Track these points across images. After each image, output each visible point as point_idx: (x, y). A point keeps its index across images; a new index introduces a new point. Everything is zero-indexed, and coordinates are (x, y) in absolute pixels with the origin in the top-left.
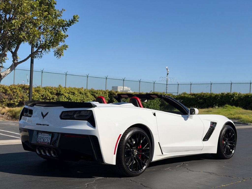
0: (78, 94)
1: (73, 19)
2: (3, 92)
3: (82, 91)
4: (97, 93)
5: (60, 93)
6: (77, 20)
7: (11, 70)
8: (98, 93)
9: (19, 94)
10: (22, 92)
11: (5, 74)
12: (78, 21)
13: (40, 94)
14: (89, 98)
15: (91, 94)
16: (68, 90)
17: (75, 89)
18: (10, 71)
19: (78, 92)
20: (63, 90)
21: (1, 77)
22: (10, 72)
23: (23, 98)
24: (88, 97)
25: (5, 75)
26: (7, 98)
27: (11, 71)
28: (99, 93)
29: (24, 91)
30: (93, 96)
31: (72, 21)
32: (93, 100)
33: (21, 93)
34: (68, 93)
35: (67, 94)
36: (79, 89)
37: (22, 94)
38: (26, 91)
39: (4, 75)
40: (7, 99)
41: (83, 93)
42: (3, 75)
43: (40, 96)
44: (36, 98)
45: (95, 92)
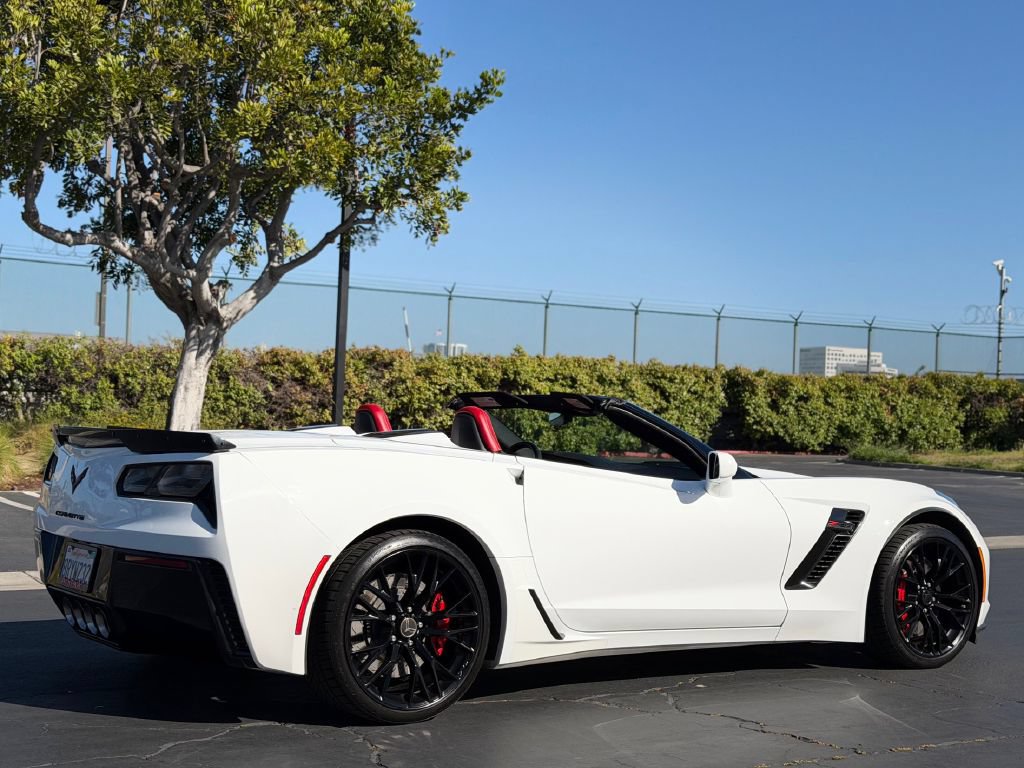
0: (591, 383)
1: (479, 87)
2: (295, 380)
3: (605, 370)
4: (671, 380)
5: (515, 380)
6: (499, 88)
7: (259, 298)
8: (675, 378)
9: (354, 386)
10: (366, 377)
11: (236, 311)
12: (500, 95)
13: (436, 384)
14: (639, 399)
15: (648, 384)
16: (550, 367)
17: (578, 362)
18: (255, 301)
19: (592, 377)
20: (529, 369)
21: (221, 324)
22: (254, 307)
23: (371, 400)
24: (633, 397)
25: (237, 314)
26: (309, 403)
27: (258, 302)
28: (682, 380)
29: (373, 372)
30: (655, 390)
31: (476, 96)
32: (655, 407)
33: (362, 383)
34: (548, 379)
35: (543, 383)
36: (595, 364)
37: (367, 386)
38: (380, 374)
39: (232, 316)
40: (310, 407)
41: (614, 379)
42: (228, 316)
43: (435, 395)
44: (419, 399)
45: (664, 377)
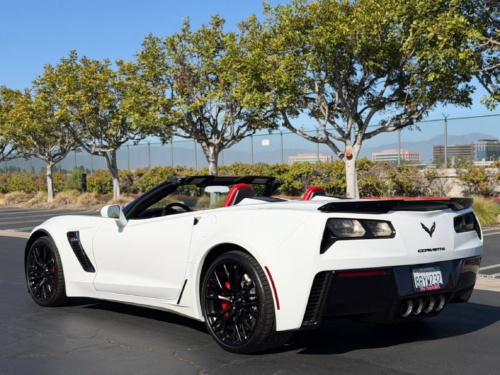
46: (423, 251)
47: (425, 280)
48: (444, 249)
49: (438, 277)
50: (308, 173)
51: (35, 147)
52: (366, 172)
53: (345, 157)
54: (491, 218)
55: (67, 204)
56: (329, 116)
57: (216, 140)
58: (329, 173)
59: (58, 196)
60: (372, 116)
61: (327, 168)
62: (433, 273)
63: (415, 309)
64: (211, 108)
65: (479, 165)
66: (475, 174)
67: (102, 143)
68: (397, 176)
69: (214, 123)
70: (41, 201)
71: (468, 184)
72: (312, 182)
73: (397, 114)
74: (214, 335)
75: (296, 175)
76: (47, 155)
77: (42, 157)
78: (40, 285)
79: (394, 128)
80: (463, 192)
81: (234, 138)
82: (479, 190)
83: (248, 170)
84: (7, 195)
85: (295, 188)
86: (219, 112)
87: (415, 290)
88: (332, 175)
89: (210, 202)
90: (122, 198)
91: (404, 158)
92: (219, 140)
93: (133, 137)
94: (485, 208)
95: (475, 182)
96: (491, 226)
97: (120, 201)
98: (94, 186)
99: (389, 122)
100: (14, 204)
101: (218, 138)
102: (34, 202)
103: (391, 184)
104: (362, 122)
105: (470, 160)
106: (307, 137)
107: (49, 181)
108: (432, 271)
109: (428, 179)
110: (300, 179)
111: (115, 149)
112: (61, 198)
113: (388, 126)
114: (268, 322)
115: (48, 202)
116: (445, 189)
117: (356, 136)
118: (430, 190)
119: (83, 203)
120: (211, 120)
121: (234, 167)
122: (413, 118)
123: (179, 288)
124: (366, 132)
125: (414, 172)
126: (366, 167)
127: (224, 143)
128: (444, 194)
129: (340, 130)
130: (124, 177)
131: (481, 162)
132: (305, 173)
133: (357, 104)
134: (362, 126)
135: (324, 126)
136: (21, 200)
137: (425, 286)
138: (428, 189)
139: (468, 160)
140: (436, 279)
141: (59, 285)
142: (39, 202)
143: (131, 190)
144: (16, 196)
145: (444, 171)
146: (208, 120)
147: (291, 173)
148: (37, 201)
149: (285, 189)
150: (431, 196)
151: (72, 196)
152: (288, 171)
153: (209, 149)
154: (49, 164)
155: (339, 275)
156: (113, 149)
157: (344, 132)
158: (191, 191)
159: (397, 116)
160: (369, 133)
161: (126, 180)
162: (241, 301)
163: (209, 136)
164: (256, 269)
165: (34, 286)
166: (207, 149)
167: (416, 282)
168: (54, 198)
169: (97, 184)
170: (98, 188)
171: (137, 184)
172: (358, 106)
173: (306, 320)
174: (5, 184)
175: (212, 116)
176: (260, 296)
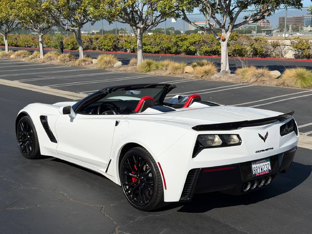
46: (259, 152)
47: (259, 168)
48: (272, 148)
49: (268, 165)
50: (199, 41)
51: (32, 23)
52: (235, 41)
53: (221, 40)
54: (309, 83)
55: (52, 60)
56: (212, 14)
57: (142, 25)
58: (212, 41)
59: (46, 55)
60: (239, 14)
61: (211, 38)
62: (265, 164)
63: (252, 186)
64: (138, 4)
65: (307, 29)
66: (302, 44)
67: (71, 23)
68: (254, 44)
69: (140, 14)
70: (36, 57)
71: (298, 50)
72: (201, 47)
73: (255, 13)
74: (127, 197)
75: (192, 42)
76: (38, 28)
77: (36, 30)
78: (25, 145)
79: (253, 21)
80: (294, 55)
81: (152, 24)
82: (304, 54)
83: (162, 38)
84: (16, 53)
85: (191, 50)
86: (144, 6)
87: (252, 176)
88: (214, 43)
89: (137, 63)
90: (84, 59)
91: (260, 25)
92: (144, 25)
93: (91, 20)
94: (306, 76)
95: (302, 49)
96: (309, 88)
97: (83, 61)
98: (69, 45)
99: (250, 18)
100: (20, 58)
101: (143, 24)
102: (32, 58)
103: (250, 49)
104: (233, 17)
105: (301, 26)
106: (197, 26)
107: (41, 45)
108: (265, 162)
109: (273, 47)
110: (194, 45)
111: (80, 28)
112: (48, 57)
113: (249, 20)
114: (159, 195)
115: (40, 58)
116: (283, 53)
117: (229, 27)
118: (274, 54)
119: (61, 60)
120: (139, 13)
121: (154, 36)
122: (265, 15)
123: (107, 163)
124: (235, 24)
125: (265, 42)
126: (235, 38)
127: (147, 27)
128: (282, 56)
129: (218, 22)
130: (87, 39)
131: (308, 28)
132: (197, 41)
133: (230, 6)
134: (232, 20)
135: (209, 20)
136: (24, 56)
137: (259, 172)
138: (273, 52)
139: (300, 26)
140: (267, 167)
141: (36, 147)
142: (35, 57)
143: (92, 48)
144: (21, 54)
145: (283, 42)
146: (136, 12)
147: (189, 40)
148: (34, 57)
149: (185, 50)
150: (274, 57)
151: (54, 55)
152: (187, 39)
153: (137, 31)
154: (40, 35)
155: (204, 171)
156: (78, 28)
157: (221, 24)
158: (127, 49)
159: (255, 14)
160: (237, 25)
161: (88, 41)
162: (144, 179)
163: (138, 22)
164: (152, 162)
165: (21, 145)
166: (136, 31)
167: (253, 171)
168: (44, 56)
169: (71, 43)
170: (72, 46)
171: (95, 45)
172: (231, 7)
173: (183, 197)
174: (16, 41)
175: (139, 9)
176: (155, 179)
